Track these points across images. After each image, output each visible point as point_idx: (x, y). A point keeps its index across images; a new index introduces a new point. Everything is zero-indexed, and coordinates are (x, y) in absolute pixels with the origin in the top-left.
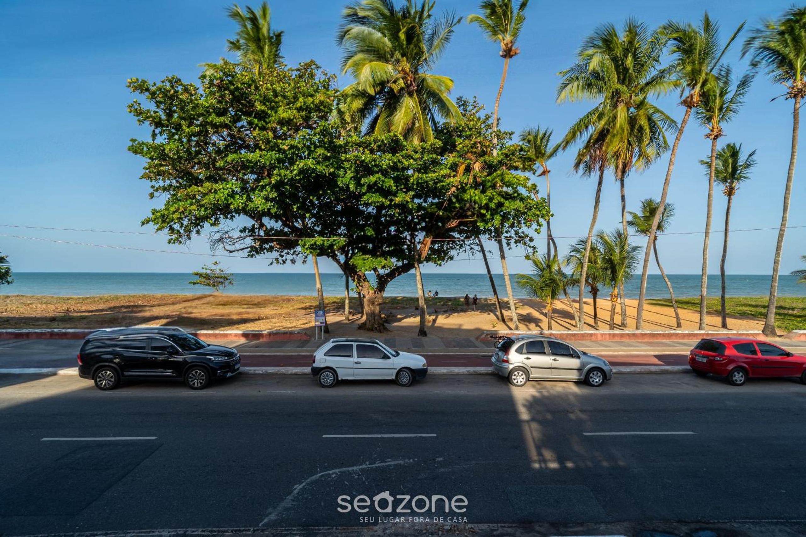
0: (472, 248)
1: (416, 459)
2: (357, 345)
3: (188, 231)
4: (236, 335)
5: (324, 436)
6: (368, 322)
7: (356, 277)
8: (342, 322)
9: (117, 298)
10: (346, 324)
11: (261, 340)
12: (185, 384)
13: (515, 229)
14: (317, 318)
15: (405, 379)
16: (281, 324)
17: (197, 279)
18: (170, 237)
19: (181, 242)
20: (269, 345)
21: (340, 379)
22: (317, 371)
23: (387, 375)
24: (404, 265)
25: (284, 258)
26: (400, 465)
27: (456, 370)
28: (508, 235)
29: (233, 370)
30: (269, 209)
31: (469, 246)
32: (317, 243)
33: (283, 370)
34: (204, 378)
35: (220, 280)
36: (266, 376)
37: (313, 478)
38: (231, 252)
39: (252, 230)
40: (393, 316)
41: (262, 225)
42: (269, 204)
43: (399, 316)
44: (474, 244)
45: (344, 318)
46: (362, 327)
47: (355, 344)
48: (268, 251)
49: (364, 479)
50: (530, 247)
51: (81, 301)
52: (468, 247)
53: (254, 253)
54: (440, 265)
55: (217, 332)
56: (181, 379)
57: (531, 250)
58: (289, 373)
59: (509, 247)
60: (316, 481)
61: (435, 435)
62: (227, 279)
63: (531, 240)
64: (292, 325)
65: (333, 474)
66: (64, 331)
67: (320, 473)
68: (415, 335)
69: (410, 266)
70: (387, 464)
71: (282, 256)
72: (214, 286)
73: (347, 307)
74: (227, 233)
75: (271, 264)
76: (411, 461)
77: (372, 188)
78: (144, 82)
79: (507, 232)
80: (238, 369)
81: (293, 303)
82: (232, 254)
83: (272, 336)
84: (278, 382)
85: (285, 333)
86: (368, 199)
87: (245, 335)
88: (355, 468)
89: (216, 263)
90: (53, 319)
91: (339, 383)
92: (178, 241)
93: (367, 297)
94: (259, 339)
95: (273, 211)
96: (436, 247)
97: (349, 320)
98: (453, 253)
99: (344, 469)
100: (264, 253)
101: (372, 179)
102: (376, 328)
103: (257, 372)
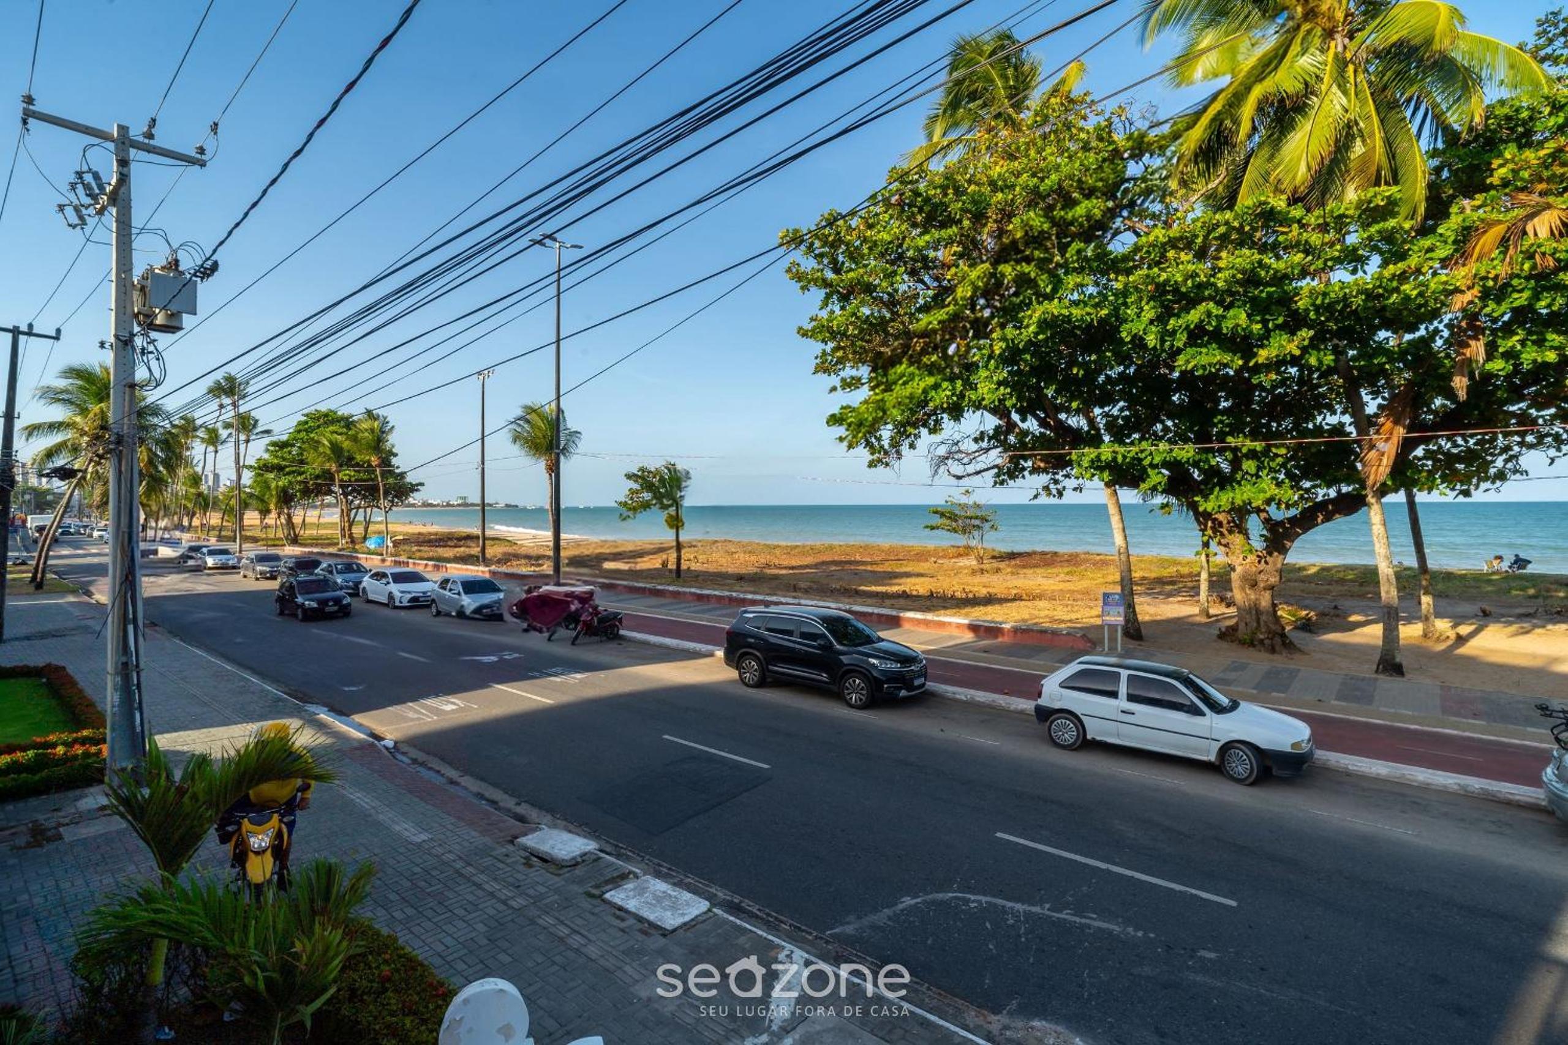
1: (1152, 935)
2: (1129, 676)
3: (895, 444)
4: (959, 626)
5: (999, 835)
6: (1242, 626)
7: (1210, 524)
8: (1190, 620)
9: (831, 548)
10: (1200, 624)
11: (1000, 639)
12: (838, 696)
14: (1107, 608)
15: (1241, 766)
16: (1051, 613)
17: (937, 520)
18: (871, 457)
19: (887, 464)
20: (1008, 651)
21: (1089, 737)
22: (1045, 714)
23: (1196, 750)
24: (1341, 496)
25: (1060, 485)
26: (1110, 933)
27: (1420, 775)
29: (910, 687)
32: (1103, 458)
33: (1001, 700)
34: (864, 692)
35: (977, 522)
36: (971, 706)
37: (940, 896)
38: (959, 478)
39: (995, 438)
40: (1338, 616)
43: (1354, 618)
45: (1196, 610)
46: (1228, 635)
47: (1124, 674)
48: (1031, 473)
49: (1022, 931)
51: (790, 550)
53: (1006, 477)
55: (929, 616)
56: (834, 688)
58: (1012, 707)
60: (942, 903)
61: (1234, 903)
62: (987, 521)
64: (1073, 616)
65: (973, 901)
66: (742, 596)
67: (955, 892)
68: (1367, 670)
69: (1357, 501)
70: (1084, 921)
71: (1056, 482)
72: (964, 532)
73: (1204, 587)
74: (956, 443)
76: (1140, 934)
77: (1197, 336)
78: (796, 231)
80: (923, 685)
82: (961, 482)
83: (1019, 634)
84: (983, 722)
85: (1043, 632)
86: (1188, 362)
87: (974, 628)
88: (1019, 907)
89: (967, 491)
90: (740, 578)
91: (1087, 745)
92: (882, 462)
93: (1239, 569)
94: (996, 637)
97: (1209, 616)
99: (1000, 902)
100: (1023, 477)
101: (1194, 316)
102: (1262, 641)
103: (958, 696)
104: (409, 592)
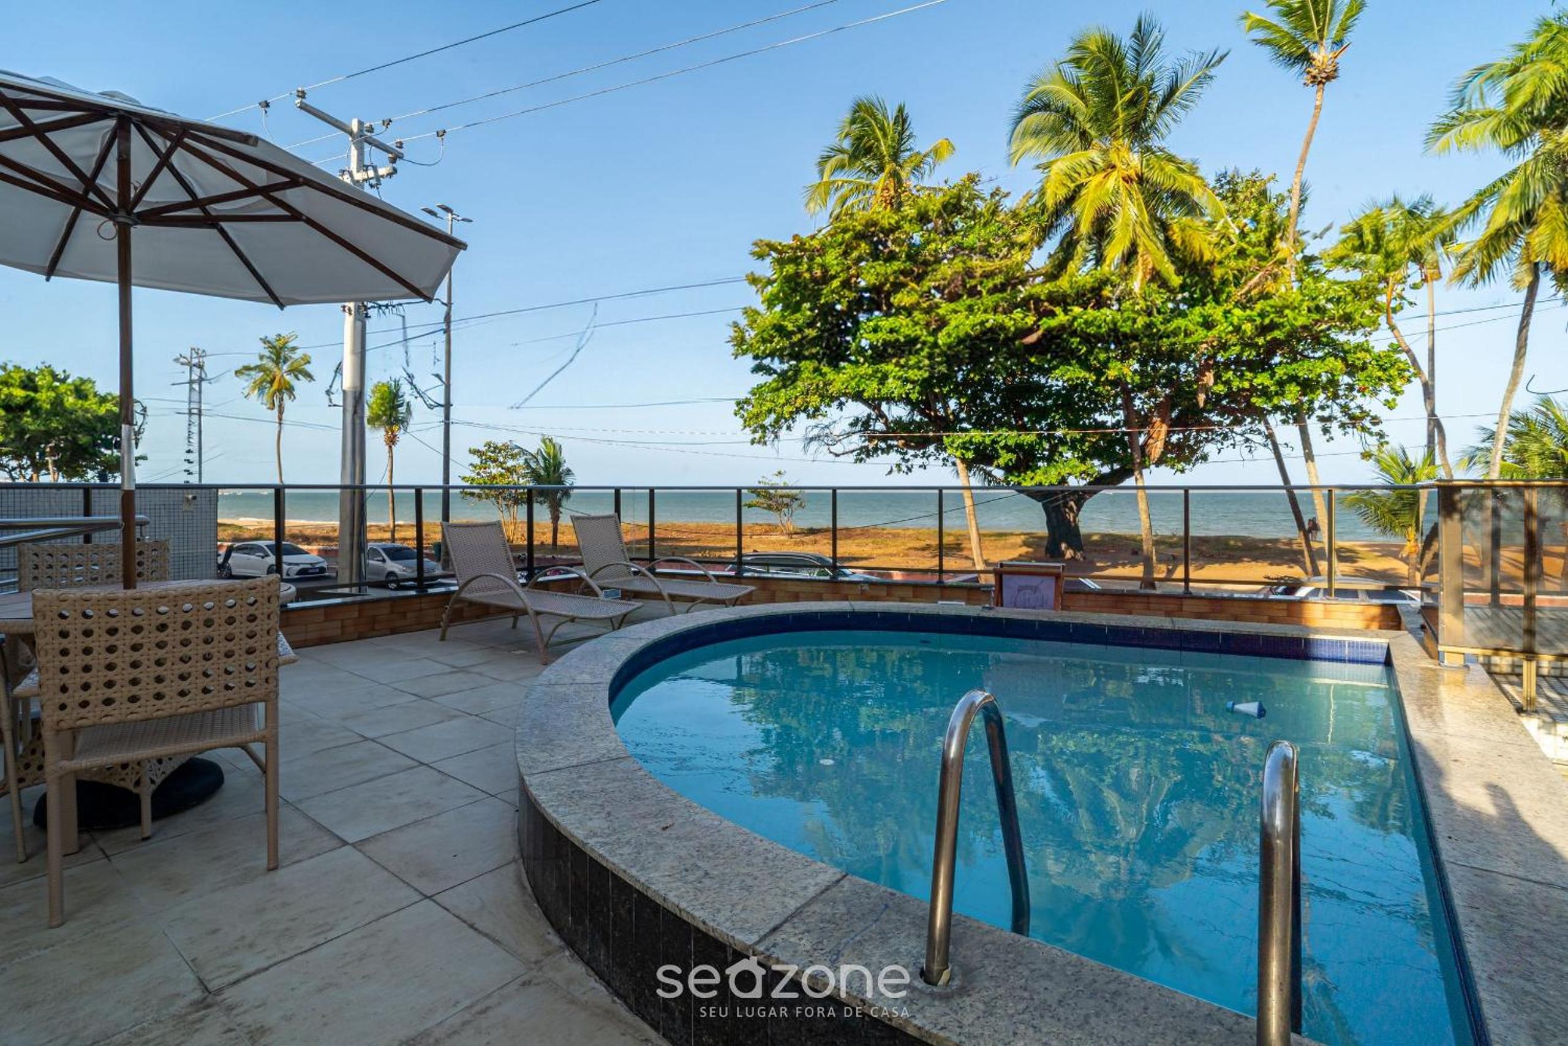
0: (1247, 440)
3: (777, 427)
13: (1342, 401)
17: (754, 499)
19: (767, 443)
24: (1114, 472)
25: (909, 464)
28: (1326, 413)
30: (907, 394)
31: (1242, 435)
32: (974, 440)
38: (837, 455)
39: (866, 424)
41: (881, 415)
42: (909, 386)
44: (1252, 431)
48: (883, 453)
50: (1371, 434)
52: (1238, 438)
53: (863, 456)
54: (1182, 471)
57: (1373, 441)
59: (1327, 436)
62: (796, 500)
63: (1375, 421)
69: (1126, 472)
71: (906, 460)
74: (827, 427)
75: (890, 472)
79: (1322, 408)
81: (899, 541)
82: (837, 459)
92: (762, 441)
95: (914, 396)
96: (1174, 439)
98: (1209, 448)
100: (878, 456)
104: (297, 564)
